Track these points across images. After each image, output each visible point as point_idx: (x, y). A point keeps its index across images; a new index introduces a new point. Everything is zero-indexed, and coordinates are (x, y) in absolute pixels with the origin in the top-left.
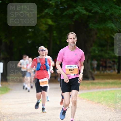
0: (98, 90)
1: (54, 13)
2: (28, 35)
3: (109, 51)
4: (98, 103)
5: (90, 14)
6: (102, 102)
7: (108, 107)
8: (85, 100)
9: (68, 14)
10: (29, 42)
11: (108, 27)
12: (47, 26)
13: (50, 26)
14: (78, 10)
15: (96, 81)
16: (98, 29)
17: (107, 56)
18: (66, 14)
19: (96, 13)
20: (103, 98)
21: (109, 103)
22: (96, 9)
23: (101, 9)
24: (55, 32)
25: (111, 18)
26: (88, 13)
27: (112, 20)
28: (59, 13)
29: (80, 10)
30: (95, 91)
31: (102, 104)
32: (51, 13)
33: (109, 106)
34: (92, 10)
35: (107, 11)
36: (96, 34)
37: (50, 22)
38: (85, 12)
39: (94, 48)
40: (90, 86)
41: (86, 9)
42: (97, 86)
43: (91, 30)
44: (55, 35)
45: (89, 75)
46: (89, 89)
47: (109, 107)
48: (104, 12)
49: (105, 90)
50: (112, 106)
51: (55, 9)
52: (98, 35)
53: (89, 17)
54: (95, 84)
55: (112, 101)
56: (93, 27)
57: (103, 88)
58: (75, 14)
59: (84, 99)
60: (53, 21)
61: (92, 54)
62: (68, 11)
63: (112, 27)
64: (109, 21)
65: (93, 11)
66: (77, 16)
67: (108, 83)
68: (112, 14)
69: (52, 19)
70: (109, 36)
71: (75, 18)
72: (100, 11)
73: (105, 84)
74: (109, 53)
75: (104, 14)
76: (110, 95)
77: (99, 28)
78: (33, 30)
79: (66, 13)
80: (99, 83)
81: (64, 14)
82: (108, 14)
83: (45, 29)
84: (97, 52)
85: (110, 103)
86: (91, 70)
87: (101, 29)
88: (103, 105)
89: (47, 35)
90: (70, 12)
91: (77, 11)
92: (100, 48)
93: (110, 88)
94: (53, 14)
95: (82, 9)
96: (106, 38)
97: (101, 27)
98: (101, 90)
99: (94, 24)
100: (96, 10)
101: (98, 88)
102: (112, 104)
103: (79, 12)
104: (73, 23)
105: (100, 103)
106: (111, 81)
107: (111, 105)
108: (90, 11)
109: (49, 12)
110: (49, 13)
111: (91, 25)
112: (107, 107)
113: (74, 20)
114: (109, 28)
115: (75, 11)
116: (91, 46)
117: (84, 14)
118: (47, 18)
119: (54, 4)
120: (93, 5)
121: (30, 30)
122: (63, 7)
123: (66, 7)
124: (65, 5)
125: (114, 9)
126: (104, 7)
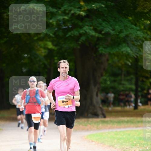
0: (110, 130)
1: (55, 34)
2: (23, 61)
3: (123, 82)
4: (110, 146)
5: (100, 36)
6: (115, 146)
8: (94, 143)
9: (72, 35)
10: (24, 70)
11: (122, 52)
12: (47, 51)
13: (50, 51)
14: (84, 30)
15: (107, 119)
16: (110, 54)
17: (121, 88)
18: (70, 36)
19: (108, 34)
20: (116, 140)
22: (108, 29)
23: (114, 30)
24: (56, 58)
25: (125, 40)
26: (97, 35)
27: (128, 44)
28: (61, 34)
29: (88, 31)
30: (107, 131)
31: (116, 148)
32: (51, 35)
33: (124, 150)
34: (103, 30)
35: (121, 32)
36: (108, 60)
37: (50, 45)
38: (93, 33)
39: (104, 77)
40: (101, 125)
41: (95, 30)
42: (109, 126)
43: (101, 55)
45: (99, 112)
46: (98, 129)
48: (118, 33)
49: (118, 130)
50: (127, 150)
51: (56, 29)
52: (110, 62)
53: (98, 39)
54: (107, 122)
55: (127, 144)
56: (103, 52)
57: (117, 128)
58: (81, 35)
60: (53, 45)
61: (103, 85)
62: (72, 32)
63: (127, 52)
64: (124, 45)
65: (103, 32)
66: (83, 38)
67: (123, 122)
68: (127, 36)
69: (52, 42)
70: (123, 63)
71: (81, 40)
72: (112, 32)
73: (119, 122)
74: (123, 84)
75: (117, 35)
76: (124, 136)
77: (112, 52)
78: (29, 56)
79: (69, 34)
80: (111, 121)
81: (67, 35)
82: (122, 35)
83: (43, 54)
84: (108, 83)
85: (125, 147)
86: (101, 106)
87: (114, 54)
89: (47, 62)
90: (75, 33)
91: (83, 32)
92: (112, 78)
94: (53, 36)
95: (90, 30)
96: (120, 65)
97: (114, 51)
98: (114, 130)
99: (105, 48)
100: (107, 31)
101: (110, 128)
102: (127, 147)
103: (86, 34)
104: (79, 47)
105: (113, 146)
106: (126, 119)
108: (100, 32)
109: (49, 33)
110: (49, 35)
113: (80, 43)
114: (124, 52)
115: (81, 31)
116: (102, 75)
117: (92, 36)
118: (46, 41)
119: (55, 23)
120: (104, 24)
121: (26, 55)
122: (66, 27)
123: (70, 27)
124: (69, 25)
125: (130, 30)
126: (117, 27)
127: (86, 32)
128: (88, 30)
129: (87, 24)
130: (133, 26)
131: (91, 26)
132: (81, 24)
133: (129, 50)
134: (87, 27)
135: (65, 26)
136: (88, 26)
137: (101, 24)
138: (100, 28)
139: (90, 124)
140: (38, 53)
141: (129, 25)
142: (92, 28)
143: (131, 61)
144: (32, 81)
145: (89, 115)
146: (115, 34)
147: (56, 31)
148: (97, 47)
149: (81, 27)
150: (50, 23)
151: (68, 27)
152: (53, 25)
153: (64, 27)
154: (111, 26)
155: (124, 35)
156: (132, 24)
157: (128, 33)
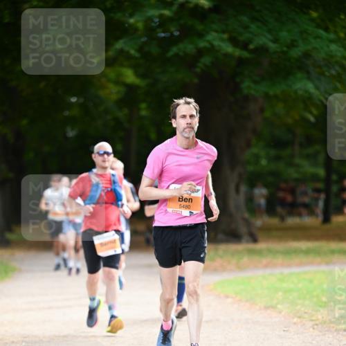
0: (268, 271)
1: (140, 50)
2: (67, 113)
3: (297, 161)
4: (266, 308)
5: (245, 54)
6: (279, 306)
7: (295, 320)
8: (230, 300)
9: (181, 54)
10: (71, 133)
11: (296, 92)
12: (122, 89)
13: (131, 88)
14: (209, 42)
15: (261, 246)
16: (267, 96)
17: (293, 173)
18: (176, 55)
19: (262, 50)
20: (280, 293)
21: (299, 307)
22: (263, 39)
23: (275, 41)
24: (143, 106)
25: (303, 65)
26: (238, 52)
27: (308, 72)
28: (155, 50)
29: (216, 43)
30: (260, 273)
31: (280, 312)
32: (132, 52)
33: (300, 317)
34: (250, 41)
35: (293, 44)
36: (262, 110)
37: (130, 76)
38: (229, 49)
39: (254, 150)
40: (245, 259)
41: (233, 41)
42: (264, 261)
43: (247, 99)
44: (144, 113)
45: (243, 229)
46: (240, 268)
47: (299, 320)
48: (285, 49)
49: (286, 271)
50: (306, 316)
51: (144, 39)
52: (268, 114)
53: (241, 62)
54: (259, 253)
55: (307, 302)
56: (252, 92)
57: (283, 265)
58: (200, 53)
59: (227, 297)
60: (137, 75)
61: (251, 168)
62: (181, 46)
63: (306, 91)
64: (299, 75)
65: (251, 47)
66: (206, 60)
67: (297, 252)
68: (307, 55)
69: (135, 67)
70: (297, 117)
71: (200, 65)
72: (272, 46)
73: (287, 253)
74: (298, 166)
75: (284, 53)
76: (300, 285)
77: (271, 93)
78: (82, 100)
79: (174, 50)
80: (270, 251)
81: (170, 54)
82: (296, 53)
83: (114, 97)
84: (264, 162)
85: (303, 309)
86: (247, 215)
87: (276, 97)
88: (283, 313)
89: (122, 114)
90: (188, 47)
91: (206, 44)
92: (273, 152)
93: (300, 264)
94: (137, 55)
95: (222, 40)
96: (290, 121)
97: (276, 90)
98: (277, 271)
99: (256, 82)
100: (261, 42)
101: (266, 266)
102: (306, 311)
103: (211, 49)
104: (196, 81)
105: (273, 307)
106: (304, 245)
107: (305, 313)
108: (245, 46)
109: (126, 49)
110: (128, 52)
111: (247, 86)
112: (293, 318)
113: (198, 70)
114: (300, 92)
115: (202, 44)
116: (249, 145)
117: (226, 55)
118: (122, 65)
119: (140, 25)
120: (253, 27)
121: (74, 100)
122: (168, 35)
123: (176, 33)
124: (173, 29)
125: (313, 41)
126: (284, 35)
127: (213, 46)
128: (217, 40)
129: (215, 26)
130: (322, 32)
131: (224, 32)
132: (200, 27)
133: (310, 87)
134: (214, 34)
135: (164, 32)
136: (216, 31)
137: (246, 27)
138: (245, 36)
139: (221, 257)
140: (102, 93)
141: (311, 28)
142: (225, 36)
143: (315, 112)
144: (102, 152)
145: (220, 236)
146: (279, 50)
147: (145, 43)
148: (238, 80)
149: (201, 35)
150: (131, 25)
151: (172, 34)
152: (136, 30)
153: (163, 35)
154: (270, 31)
155: (300, 54)
156: (318, 26)
157: (309, 47)
